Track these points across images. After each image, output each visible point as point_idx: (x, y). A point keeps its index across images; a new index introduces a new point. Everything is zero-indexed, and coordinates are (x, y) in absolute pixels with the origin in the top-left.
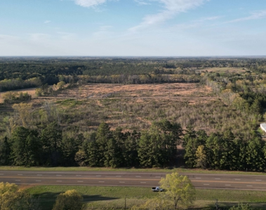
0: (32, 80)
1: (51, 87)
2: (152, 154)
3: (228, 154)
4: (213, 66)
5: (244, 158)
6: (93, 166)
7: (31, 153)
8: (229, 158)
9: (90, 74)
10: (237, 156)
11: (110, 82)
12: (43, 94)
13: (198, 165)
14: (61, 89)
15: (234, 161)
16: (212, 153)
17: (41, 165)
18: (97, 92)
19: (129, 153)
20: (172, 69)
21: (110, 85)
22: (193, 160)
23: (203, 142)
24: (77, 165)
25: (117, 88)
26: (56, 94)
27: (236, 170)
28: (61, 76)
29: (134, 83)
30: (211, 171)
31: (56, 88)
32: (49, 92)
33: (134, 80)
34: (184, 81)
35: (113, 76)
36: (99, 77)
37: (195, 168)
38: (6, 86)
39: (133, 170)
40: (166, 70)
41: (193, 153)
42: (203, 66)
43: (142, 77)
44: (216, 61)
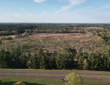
0: (14, 31)
1: (21, 34)
2: (63, 63)
3: (98, 63)
4: (89, 27)
5: (106, 65)
6: (35, 69)
7: (6, 62)
8: (99, 65)
9: (38, 29)
10: (103, 64)
11: (47, 33)
12: (18, 37)
13: (84, 68)
14: (25, 35)
15: (101, 66)
16: (91, 63)
17: (10, 68)
18: (41, 36)
19: (52, 62)
20: (73, 28)
21: (47, 34)
22: (82, 66)
23: (86, 58)
24: (27, 68)
25: (49, 35)
26: (23, 37)
27: (102, 71)
28: (26, 30)
29: (57, 33)
30: (90, 71)
31: (23, 35)
32: (20, 36)
33: (57, 32)
34: (77, 32)
35: (48, 30)
36: (42, 30)
37: (83, 69)
38: (3, 34)
39: (54, 70)
40: (70, 28)
41: (82, 62)
42: (85, 27)
43: (60, 31)
44: (90, 25)
